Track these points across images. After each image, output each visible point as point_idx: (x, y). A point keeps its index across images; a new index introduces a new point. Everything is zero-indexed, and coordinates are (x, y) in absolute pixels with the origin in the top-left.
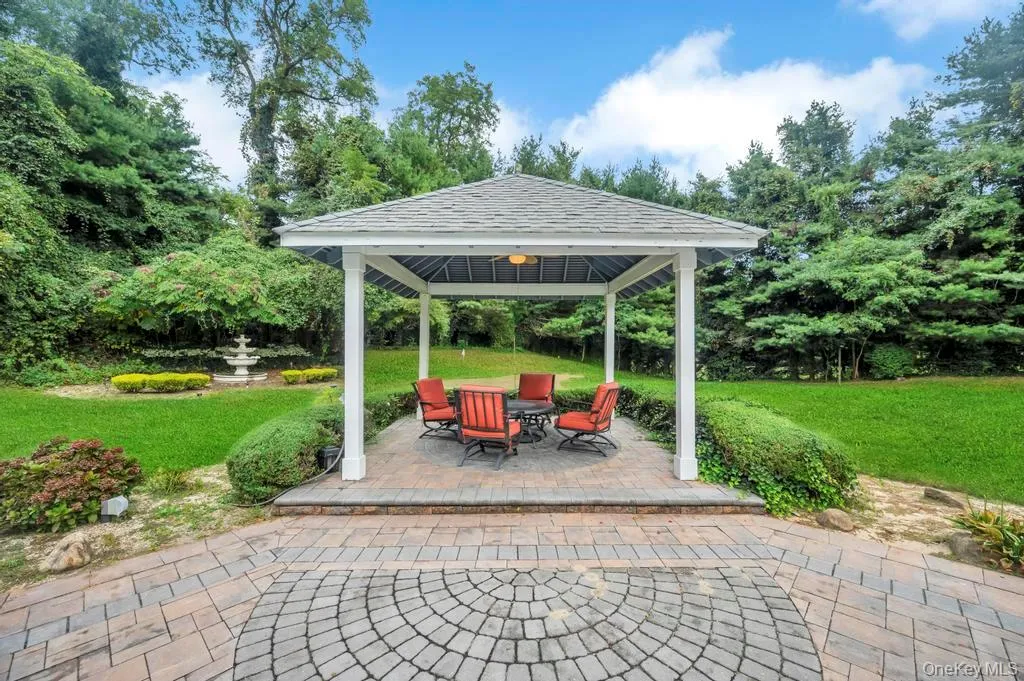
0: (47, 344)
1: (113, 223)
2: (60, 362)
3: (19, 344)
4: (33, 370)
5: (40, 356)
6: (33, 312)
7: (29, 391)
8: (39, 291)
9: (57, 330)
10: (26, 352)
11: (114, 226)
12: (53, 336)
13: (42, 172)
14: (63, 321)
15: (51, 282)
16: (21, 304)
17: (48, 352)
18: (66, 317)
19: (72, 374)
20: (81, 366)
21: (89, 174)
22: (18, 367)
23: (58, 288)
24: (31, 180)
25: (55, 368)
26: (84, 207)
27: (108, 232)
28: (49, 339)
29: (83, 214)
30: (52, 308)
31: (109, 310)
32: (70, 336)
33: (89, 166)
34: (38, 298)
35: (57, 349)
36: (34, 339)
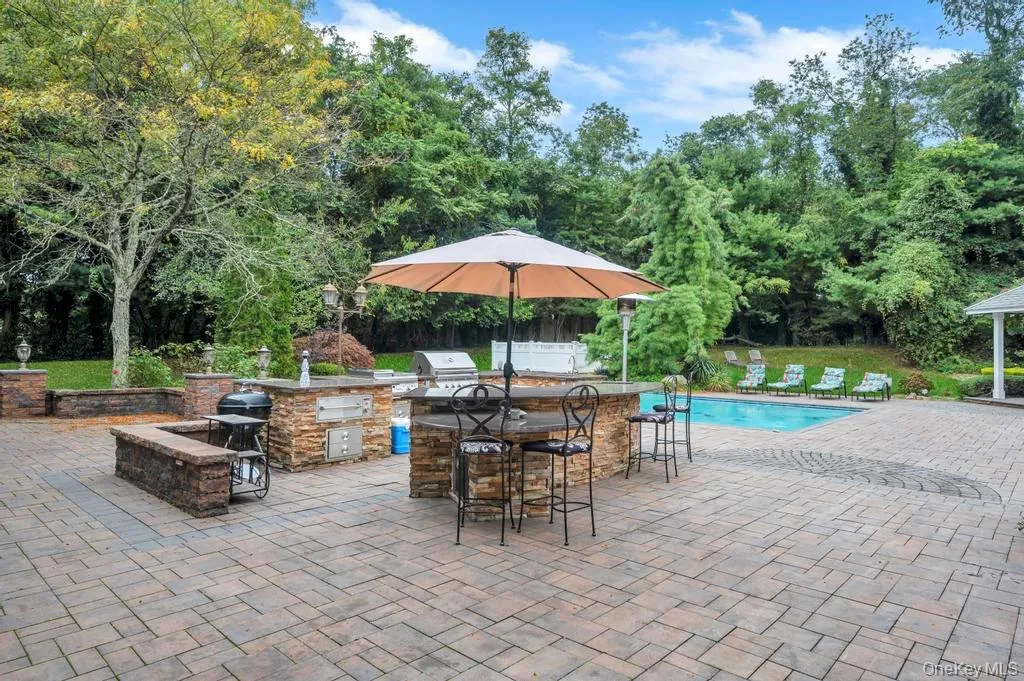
0: (950, 346)
1: (999, 249)
2: (957, 357)
3: (935, 346)
4: (942, 362)
5: (947, 354)
6: (942, 326)
7: (939, 374)
8: (945, 312)
9: (955, 337)
10: (939, 350)
11: (1000, 251)
12: (953, 340)
13: (949, 232)
14: (959, 330)
15: (952, 304)
16: (936, 321)
17: (950, 351)
18: (960, 328)
19: (963, 367)
20: (969, 361)
21: (980, 217)
22: (935, 360)
23: (956, 309)
24: (943, 239)
25: (955, 361)
26: (977, 242)
27: (996, 256)
28: (951, 342)
29: (977, 248)
30: (954, 323)
31: (984, 321)
32: (964, 340)
33: (980, 211)
34: (945, 317)
35: (957, 349)
36: (942, 342)
